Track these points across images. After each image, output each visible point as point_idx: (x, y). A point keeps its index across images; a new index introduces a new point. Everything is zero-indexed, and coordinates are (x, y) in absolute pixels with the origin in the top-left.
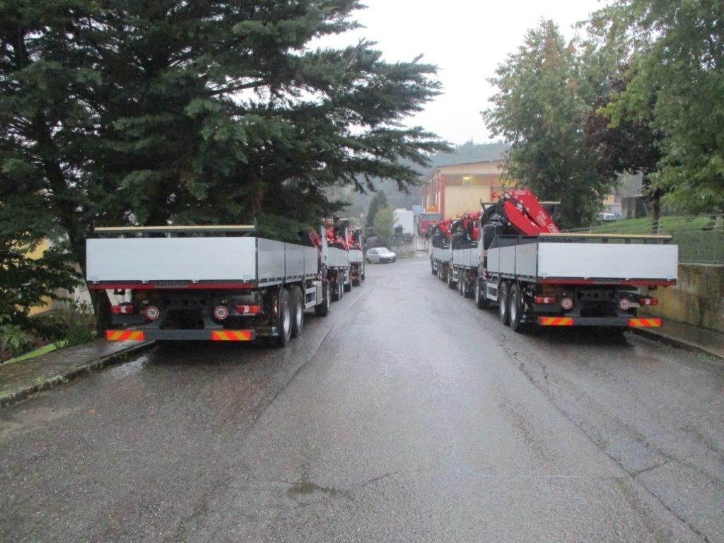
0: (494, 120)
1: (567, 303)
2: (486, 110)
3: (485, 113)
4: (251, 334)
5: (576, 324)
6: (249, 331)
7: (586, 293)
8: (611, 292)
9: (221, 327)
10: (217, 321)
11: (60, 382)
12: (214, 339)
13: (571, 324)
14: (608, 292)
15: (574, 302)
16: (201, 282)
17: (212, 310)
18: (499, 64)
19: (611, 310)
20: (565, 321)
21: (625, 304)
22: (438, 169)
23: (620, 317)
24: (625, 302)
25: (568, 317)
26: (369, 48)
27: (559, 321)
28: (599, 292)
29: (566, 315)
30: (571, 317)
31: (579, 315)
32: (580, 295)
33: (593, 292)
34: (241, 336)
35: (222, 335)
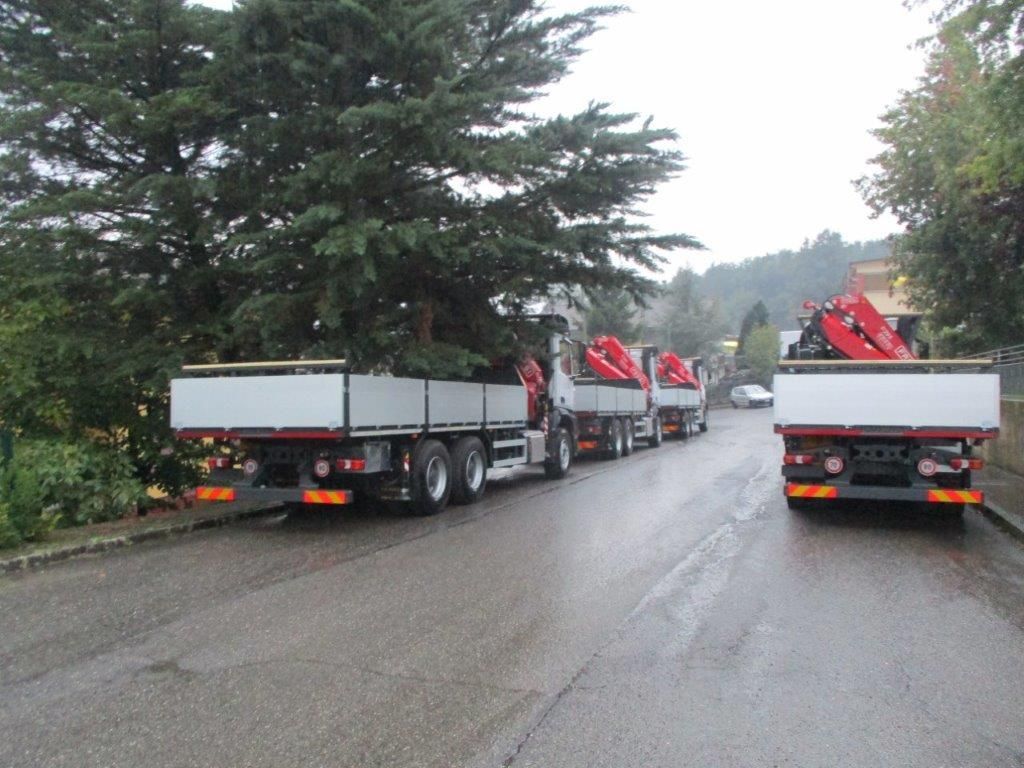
0: (873, 191)
1: (834, 465)
2: (860, 178)
3: (858, 182)
4: (346, 495)
5: (843, 495)
6: (344, 492)
7: (863, 449)
8: (904, 448)
9: (316, 486)
10: (316, 479)
11: (120, 544)
12: (306, 500)
13: (834, 496)
14: (897, 449)
15: (844, 462)
16: (286, 430)
17: (312, 465)
18: (887, 107)
19: (903, 476)
20: (823, 492)
21: (927, 467)
22: (853, 266)
23: (915, 488)
24: (927, 463)
25: (829, 485)
26: (602, 112)
27: (815, 491)
28: (884, 448)
29: (828, 482)
30: (834, 485)
31: (848, 483)
32: (854, 453)
33: (876, 447)
34: (336, 497)
35: (314, 496)
